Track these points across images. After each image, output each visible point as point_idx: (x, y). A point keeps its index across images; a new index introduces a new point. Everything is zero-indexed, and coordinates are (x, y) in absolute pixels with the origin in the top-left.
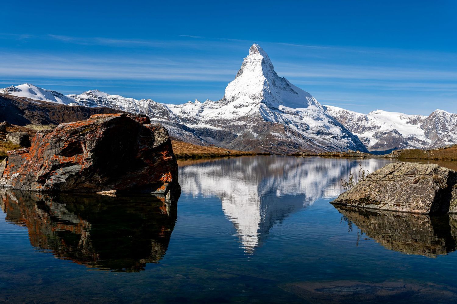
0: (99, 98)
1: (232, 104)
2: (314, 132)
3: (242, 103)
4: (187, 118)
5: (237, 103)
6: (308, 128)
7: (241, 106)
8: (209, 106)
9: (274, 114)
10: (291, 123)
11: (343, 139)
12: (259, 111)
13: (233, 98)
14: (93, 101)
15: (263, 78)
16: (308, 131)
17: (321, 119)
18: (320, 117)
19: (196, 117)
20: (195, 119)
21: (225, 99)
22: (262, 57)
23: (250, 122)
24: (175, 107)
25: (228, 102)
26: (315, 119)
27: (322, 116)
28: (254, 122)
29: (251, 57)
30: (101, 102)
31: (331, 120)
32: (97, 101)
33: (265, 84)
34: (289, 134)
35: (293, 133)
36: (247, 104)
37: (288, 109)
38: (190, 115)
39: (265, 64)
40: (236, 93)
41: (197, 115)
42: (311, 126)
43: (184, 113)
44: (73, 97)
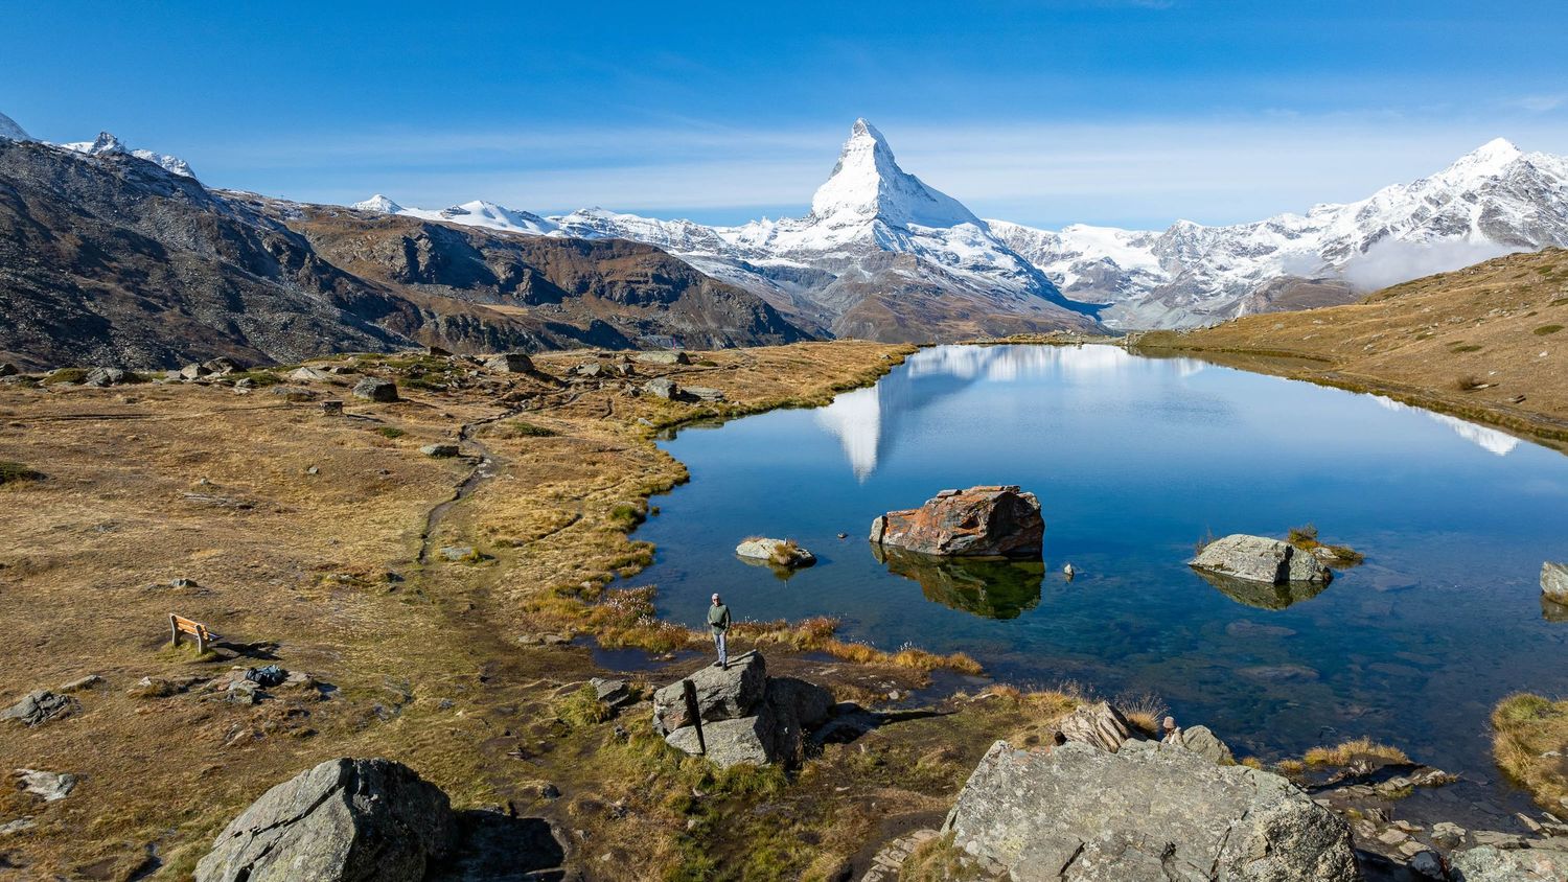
0: (600, 220)
1: (824, 224)
2: (967, 266)
3: (842, 221)
4: (750, 249)
5: (833, 221)
6: (957, 260)
7: (841, 225)
8: (787, 228)
9: (898, 238)
10: (928, 252)
11: (1017, 277)
12: (872, 232)
13: (827, 212)
14: (590, 225)
15: (876, 177)
16: (957, 265)
17: (979, 244)
18: (978, 240)
19: (765, 247)
20: (763, 250)
21: (813, 215)
22: (874, 141)
23: (857, 252)
24: (729, 231)
25: (818, 220)
26: (969, 244)
27: (981, 238)
28: (864, 253)
29: (855, 141)
30: (604, 228)
31: (996, 245)
32: (598, 226)
33: (880, 186)
34: (924, 271)
35: (932, 269)
36: (851, 223)
37: (922, 229)
38: (755, 245)
39: (879, 151)
40: (831, 204)
41: (766, 244)
42: (961, 256)
43: (744, 241)
44: (557, 220)
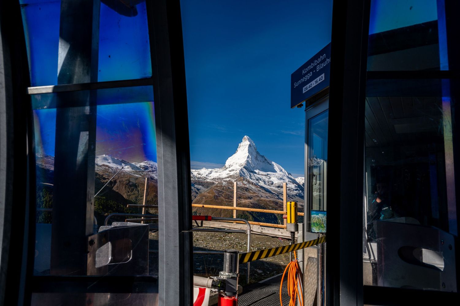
0: (151, 165)
2: (276, 186)
3: (233, 169)
4: (200, 177)
5: (230, 169)
6: (272, 184)
7: (233, 170)
8: (216, 171)
9: (250, 174)
10: (261, 180)
11: (294, 191)
12: (239, 172)
13: (230, 166)
14: (148, 167)
15: (247, 154)
17: (284, 180)
18: (284, 178)
19: (206, 177)
20: (205, 178)
21: (225, 167)
22: (249, 143)
23: (233, 178)
24: (195, 171)
25: (227, 168)
26: (279, 179)
27: (285, 178)
28: (235, 179)
29: (243, 143)
30: (152, 167)
31: (290, 180)
32: (150, 167)
33: (248, 157)
36: (236, 169)
37: (261, 173)
38: (203, 176)
39: (251, 147)
40: (231, 163)
41: (207, 175)
42: (274, 182)
43: (199, 174)
44: (136, 164)
